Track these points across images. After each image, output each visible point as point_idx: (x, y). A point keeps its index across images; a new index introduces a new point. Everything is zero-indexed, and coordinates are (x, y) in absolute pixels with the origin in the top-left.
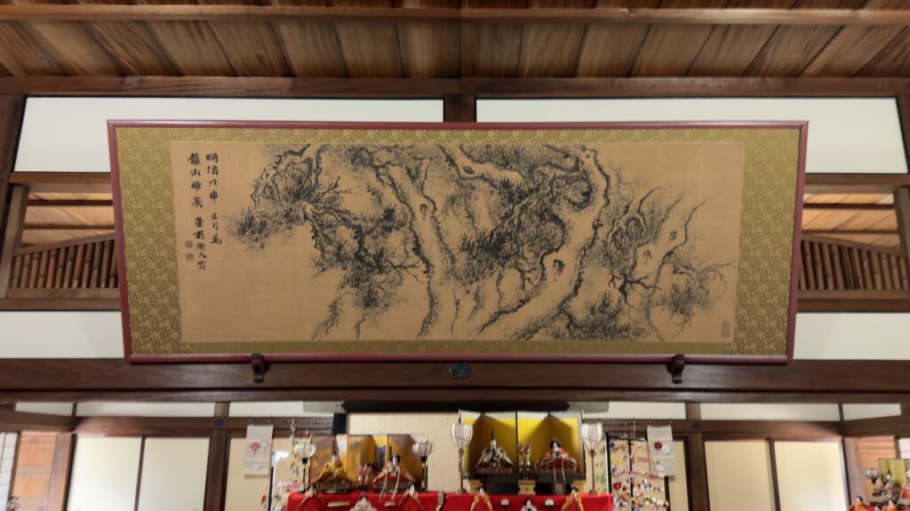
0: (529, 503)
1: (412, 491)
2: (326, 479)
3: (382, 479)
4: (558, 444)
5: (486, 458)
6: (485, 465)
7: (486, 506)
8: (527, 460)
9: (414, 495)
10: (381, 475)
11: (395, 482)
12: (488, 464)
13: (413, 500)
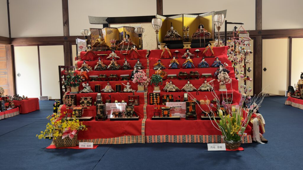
0: (188, 51)
1: (134, 48)
2: (97, 45)
3: (122, 45)
4: (202, 26)
5: (169, 34)
6: (168, 37)
7: (168, 53)
8: (188, 34)
9: (135, 49)
10: (121, 43)
11: (127, 45)
12: (169, 36)
13: (135, 51)
